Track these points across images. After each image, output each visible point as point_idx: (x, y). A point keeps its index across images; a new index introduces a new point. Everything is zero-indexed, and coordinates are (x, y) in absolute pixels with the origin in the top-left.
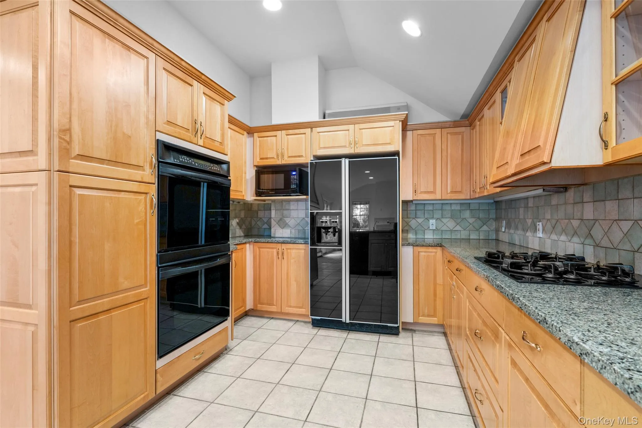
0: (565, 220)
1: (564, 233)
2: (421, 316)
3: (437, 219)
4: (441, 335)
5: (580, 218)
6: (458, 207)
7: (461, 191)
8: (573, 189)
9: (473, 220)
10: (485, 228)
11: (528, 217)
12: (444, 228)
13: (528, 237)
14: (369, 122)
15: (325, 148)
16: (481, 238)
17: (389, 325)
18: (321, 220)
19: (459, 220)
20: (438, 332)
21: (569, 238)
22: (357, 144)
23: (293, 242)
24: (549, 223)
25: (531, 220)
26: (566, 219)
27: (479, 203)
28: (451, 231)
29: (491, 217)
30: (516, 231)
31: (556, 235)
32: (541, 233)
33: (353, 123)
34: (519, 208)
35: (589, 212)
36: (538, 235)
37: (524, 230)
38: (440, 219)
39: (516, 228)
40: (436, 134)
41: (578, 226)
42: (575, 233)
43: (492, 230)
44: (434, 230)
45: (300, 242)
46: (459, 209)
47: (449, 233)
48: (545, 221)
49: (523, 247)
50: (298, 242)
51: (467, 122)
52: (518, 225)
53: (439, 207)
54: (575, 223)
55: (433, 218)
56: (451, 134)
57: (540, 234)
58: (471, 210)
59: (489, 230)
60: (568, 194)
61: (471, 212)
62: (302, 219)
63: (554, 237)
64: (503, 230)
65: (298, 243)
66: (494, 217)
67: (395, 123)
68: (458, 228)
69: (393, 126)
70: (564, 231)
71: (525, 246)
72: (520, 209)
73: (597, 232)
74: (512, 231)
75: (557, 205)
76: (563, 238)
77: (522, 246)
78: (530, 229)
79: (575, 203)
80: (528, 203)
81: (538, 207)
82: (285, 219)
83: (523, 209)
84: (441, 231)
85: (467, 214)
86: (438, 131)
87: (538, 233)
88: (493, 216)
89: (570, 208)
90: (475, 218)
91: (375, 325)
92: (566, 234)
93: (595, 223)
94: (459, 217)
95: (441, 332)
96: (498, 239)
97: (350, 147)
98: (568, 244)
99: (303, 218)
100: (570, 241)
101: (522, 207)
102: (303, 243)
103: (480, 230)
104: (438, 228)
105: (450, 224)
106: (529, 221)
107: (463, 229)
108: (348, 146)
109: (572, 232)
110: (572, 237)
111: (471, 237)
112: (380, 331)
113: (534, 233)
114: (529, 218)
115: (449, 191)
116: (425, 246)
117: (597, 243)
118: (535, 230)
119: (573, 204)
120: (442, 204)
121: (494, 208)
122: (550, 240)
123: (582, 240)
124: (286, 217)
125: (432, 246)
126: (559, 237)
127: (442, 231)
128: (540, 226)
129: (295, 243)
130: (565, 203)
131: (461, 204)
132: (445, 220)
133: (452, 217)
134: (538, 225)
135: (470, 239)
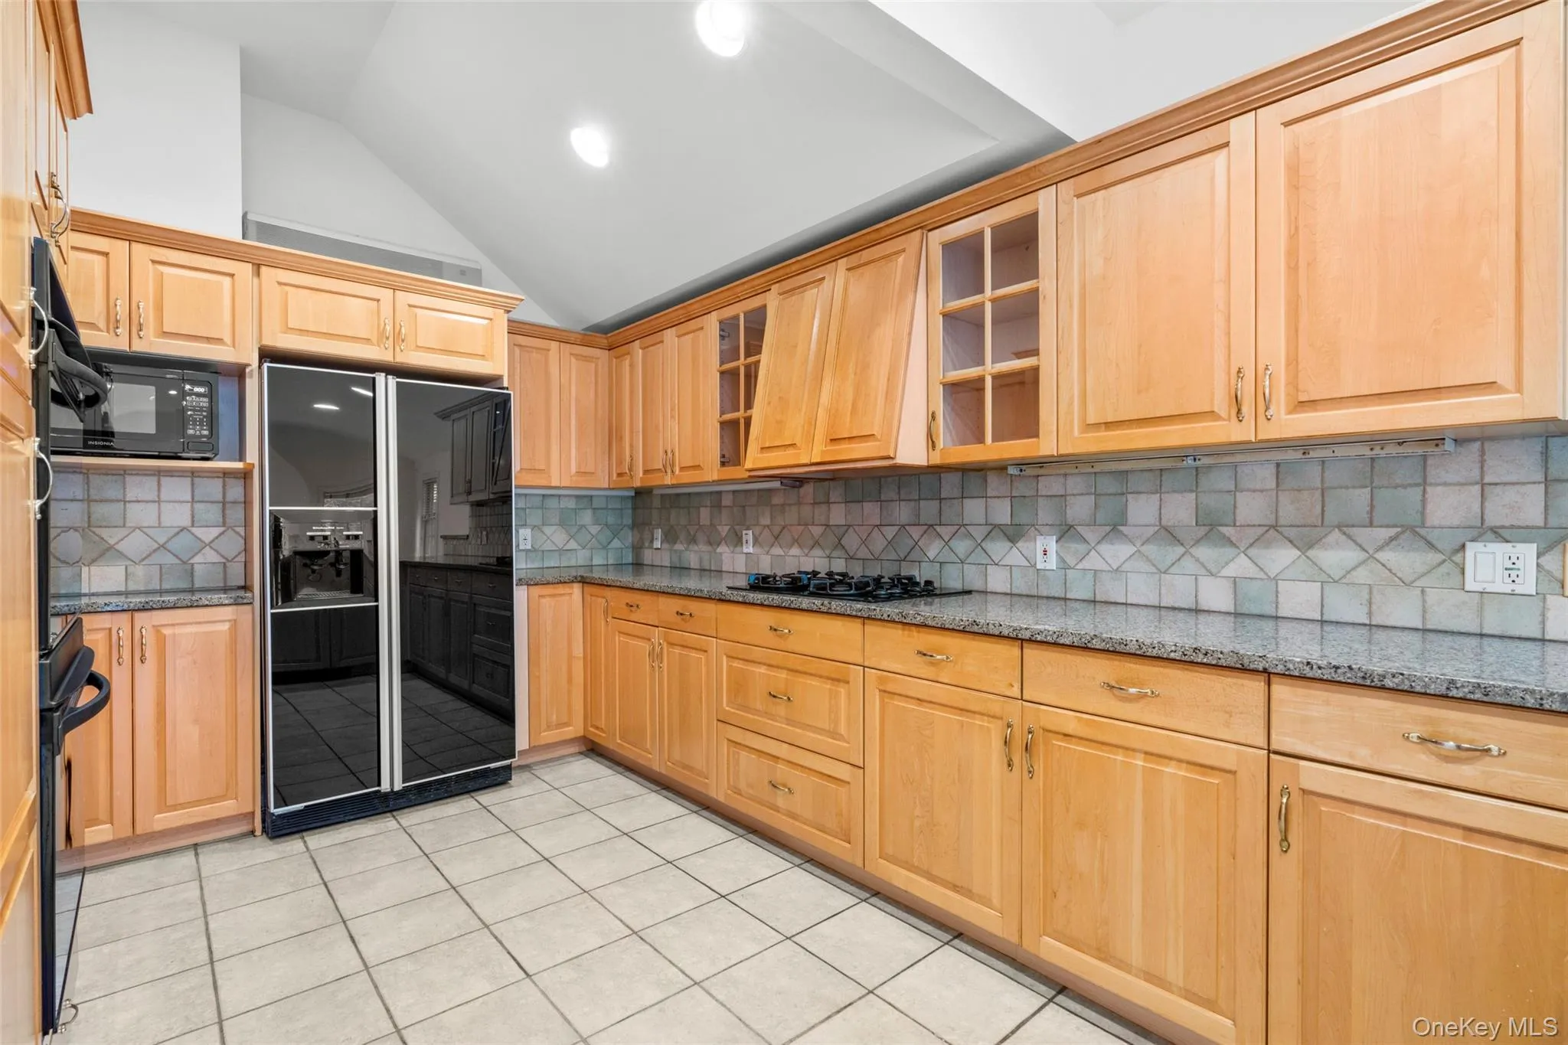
0: (799, 527)
1: (796, 544)
2: (544, 731)
3: (533, 528)
4: (577, 758)
5: (824, 523)
6: (571, 504)
7: (593, 471)
8: (812, 484)
9: (598, 528)
10: (616, 543)
11: (721, 521)
12: (548, 546)
13: (721, 554)
14: (431, 295)
15: (302, 332)
16: (611, 562)
17: (493, 765)
18: (308, 534)
19: (575, 530)
20: (571, 755)
21: (806, 551)
22: (403, 341)
23: (185, 603)
24: (766, 532)
25: (727, 528)
26: (799, 525)
27: (607, 497)
28: (561, 552)
29: (625, 522)
30: (691, 546)
31: (781, 547)
32: (752, 545)
33: (392, 285)
34: (699, 508)
35: (838, 515)
36: (745, 550)
37: (710, 543)
38: (539, 529)
39: (693, 540)
40: (549, 350)
41: (820, 533)
42: (816, 544)
43: (627, 548)
44: (527, 551)
45: (216, 602)
46: (574, 506)
47: (557, 554)
48: (757, 530)
49: (710, 571)
50: (207, 603)
51: (606, 341)
52: (695, 535)
53: (537, 501)
54: (817, 531)
55: (525, 525)
56: (576, 356)
57: (749, 548)
58: (594, 509)
59: (623, 546)
60: (802, 490)
61: (594, 513)
62: (177, 530)
63: (777, 551)
64: (657, 544)
65: (207, 606)
66: (630, 522)
67: (495, 314)
68: (573, 545)
69: (491, 319)
70: (796, 541)
71: (713, 568)
72: (702, 509)
73: (851, 541)
74: (679, 547)
75: (783, 505)
76: (795, 551)
77: (705, 570)
78: (726, 542)
79: (815, 503)
80: (721, 500)
81: (744, 507)
82: (104, 533)
83: (709, 509)
84: (540, 553)
85: (587, 517)
86: (554, 345)
87: (744, 547)
88: (628, 521)
89: (807, 510)
90: (600, 525)
91: (457, 776)
92: (800, 547)
93: (847, 530)
94: (574, 523)
95: (575, 753)
96: (640, 562)
97: (382, 346)
98: (802, 559)
99: (183, 529)
100: (807, 555)
101: (706, 507)
102: (227, 602)
103: (609, 547)
104: (537, 547)
105: (556, 536)
106: (724, 530)
107: (580, 548)
108: (375, 340)
109: (811, 543)
110: (811, 549)
111: (595, 562)
112: (471, 785)
113: (736, 546)
114: (723, 523)
115: (574, 470)
116: (552, 584)
117: (851, 554)
118: (739, 541)
119: (811, 504)
120: (544, 495)
121: (630, 506)
122: (770, 557)
123: (827, 552)
124: (104, 524)
125: (565, 582)
126: (786, 550)
127: (543, 551)
128: (748, 536)
129: (197, 606)
130: (799, 503)
131: (577, 497)
132: (548, 530)
133: (562, 524)
134: (746, 534)
135: (592, 566)
